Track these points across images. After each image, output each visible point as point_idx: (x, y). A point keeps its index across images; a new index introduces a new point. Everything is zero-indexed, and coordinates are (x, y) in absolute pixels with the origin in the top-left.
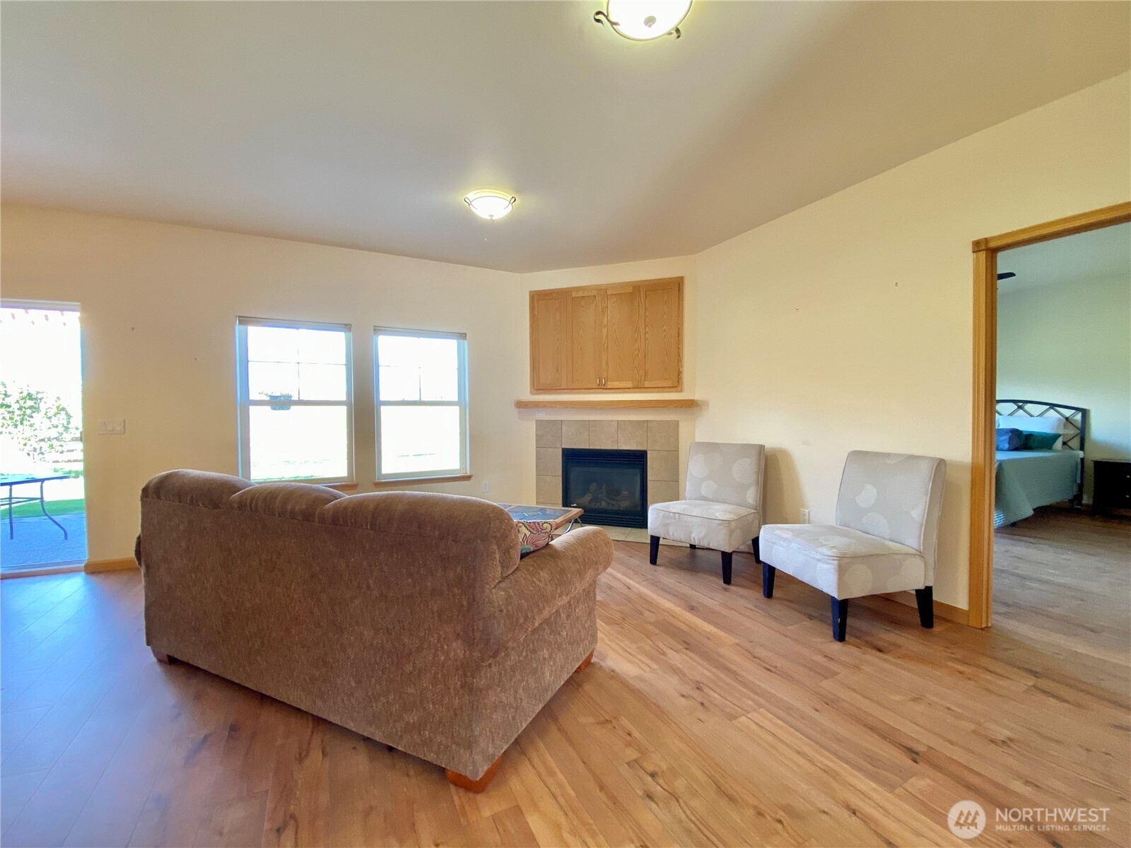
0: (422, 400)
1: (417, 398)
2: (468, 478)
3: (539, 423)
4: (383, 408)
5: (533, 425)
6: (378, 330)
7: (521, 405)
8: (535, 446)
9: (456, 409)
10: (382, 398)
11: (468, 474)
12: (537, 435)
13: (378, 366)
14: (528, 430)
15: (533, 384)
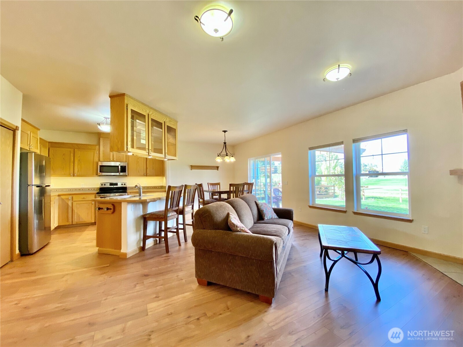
2: (410, 221)
6: (355, 141)
11: (411, 218)
13: (359, 157)
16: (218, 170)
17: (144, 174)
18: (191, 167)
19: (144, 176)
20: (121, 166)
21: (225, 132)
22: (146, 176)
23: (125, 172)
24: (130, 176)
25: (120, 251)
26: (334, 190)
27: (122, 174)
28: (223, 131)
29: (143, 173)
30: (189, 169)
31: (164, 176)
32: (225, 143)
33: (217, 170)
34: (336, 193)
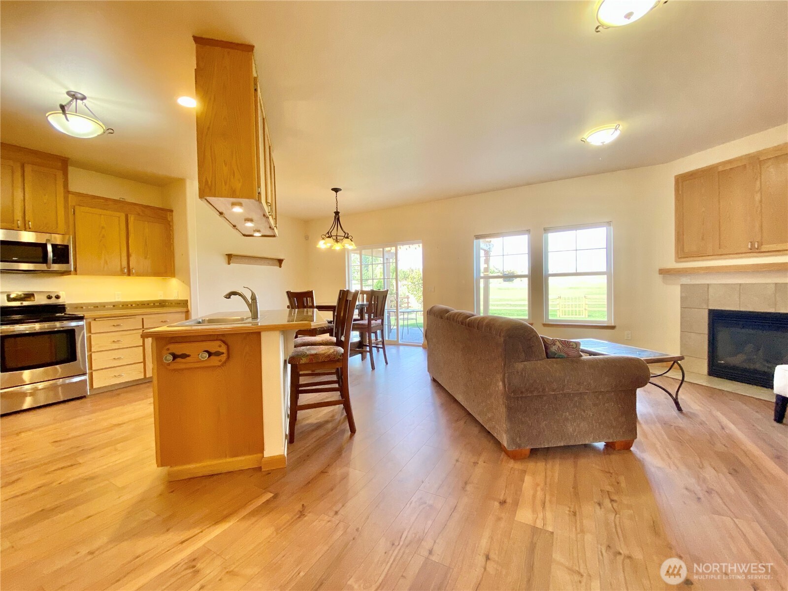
0: (578, 272)
1: (574, 271)
2: (613, 328)
3: (683, 286)
4: (551, 279)
5: (678, 289)
6: (546, 230)
7: (664, 272)
8: (679, 307)
9: (605, 277)
10: (550, 272)
11: (613, 325)
12: (681, 297)
13: (547, 252)
14: (673, 292)
15: (677, 253)
16: (280, 267)
17: (122, 270)
18: (226, 257)
19: (122, 273)
20: (54, 246)
21: (336, 190)
22: (129, 273)
23: (67, 261)
24: (81, 274)
25: (260, 455)
26: (408, 303)
27: (56, 267)
28: (333, 189)
29: (119, 268)
30: (223, 260)
31: (174, 277)
32: (337, 213)
33: (278, 267)
34: (410, 307)
